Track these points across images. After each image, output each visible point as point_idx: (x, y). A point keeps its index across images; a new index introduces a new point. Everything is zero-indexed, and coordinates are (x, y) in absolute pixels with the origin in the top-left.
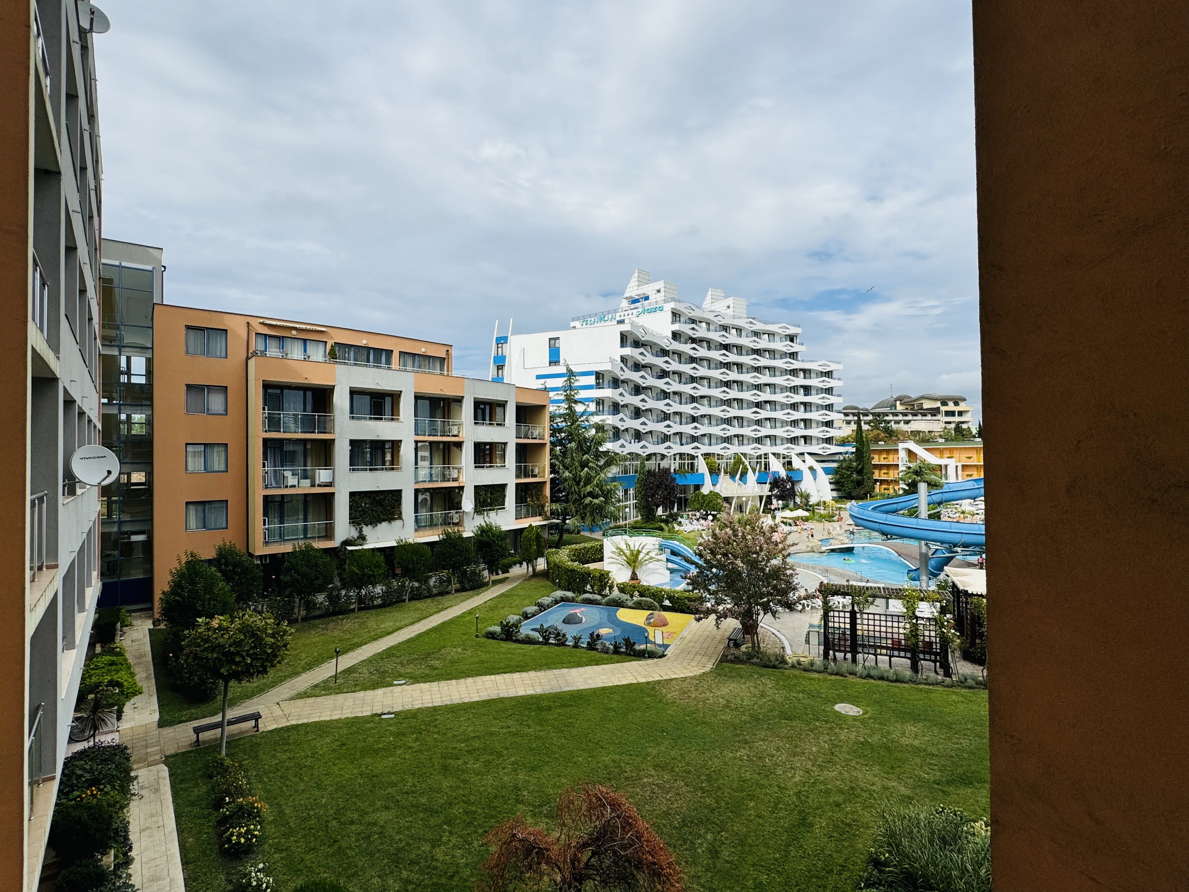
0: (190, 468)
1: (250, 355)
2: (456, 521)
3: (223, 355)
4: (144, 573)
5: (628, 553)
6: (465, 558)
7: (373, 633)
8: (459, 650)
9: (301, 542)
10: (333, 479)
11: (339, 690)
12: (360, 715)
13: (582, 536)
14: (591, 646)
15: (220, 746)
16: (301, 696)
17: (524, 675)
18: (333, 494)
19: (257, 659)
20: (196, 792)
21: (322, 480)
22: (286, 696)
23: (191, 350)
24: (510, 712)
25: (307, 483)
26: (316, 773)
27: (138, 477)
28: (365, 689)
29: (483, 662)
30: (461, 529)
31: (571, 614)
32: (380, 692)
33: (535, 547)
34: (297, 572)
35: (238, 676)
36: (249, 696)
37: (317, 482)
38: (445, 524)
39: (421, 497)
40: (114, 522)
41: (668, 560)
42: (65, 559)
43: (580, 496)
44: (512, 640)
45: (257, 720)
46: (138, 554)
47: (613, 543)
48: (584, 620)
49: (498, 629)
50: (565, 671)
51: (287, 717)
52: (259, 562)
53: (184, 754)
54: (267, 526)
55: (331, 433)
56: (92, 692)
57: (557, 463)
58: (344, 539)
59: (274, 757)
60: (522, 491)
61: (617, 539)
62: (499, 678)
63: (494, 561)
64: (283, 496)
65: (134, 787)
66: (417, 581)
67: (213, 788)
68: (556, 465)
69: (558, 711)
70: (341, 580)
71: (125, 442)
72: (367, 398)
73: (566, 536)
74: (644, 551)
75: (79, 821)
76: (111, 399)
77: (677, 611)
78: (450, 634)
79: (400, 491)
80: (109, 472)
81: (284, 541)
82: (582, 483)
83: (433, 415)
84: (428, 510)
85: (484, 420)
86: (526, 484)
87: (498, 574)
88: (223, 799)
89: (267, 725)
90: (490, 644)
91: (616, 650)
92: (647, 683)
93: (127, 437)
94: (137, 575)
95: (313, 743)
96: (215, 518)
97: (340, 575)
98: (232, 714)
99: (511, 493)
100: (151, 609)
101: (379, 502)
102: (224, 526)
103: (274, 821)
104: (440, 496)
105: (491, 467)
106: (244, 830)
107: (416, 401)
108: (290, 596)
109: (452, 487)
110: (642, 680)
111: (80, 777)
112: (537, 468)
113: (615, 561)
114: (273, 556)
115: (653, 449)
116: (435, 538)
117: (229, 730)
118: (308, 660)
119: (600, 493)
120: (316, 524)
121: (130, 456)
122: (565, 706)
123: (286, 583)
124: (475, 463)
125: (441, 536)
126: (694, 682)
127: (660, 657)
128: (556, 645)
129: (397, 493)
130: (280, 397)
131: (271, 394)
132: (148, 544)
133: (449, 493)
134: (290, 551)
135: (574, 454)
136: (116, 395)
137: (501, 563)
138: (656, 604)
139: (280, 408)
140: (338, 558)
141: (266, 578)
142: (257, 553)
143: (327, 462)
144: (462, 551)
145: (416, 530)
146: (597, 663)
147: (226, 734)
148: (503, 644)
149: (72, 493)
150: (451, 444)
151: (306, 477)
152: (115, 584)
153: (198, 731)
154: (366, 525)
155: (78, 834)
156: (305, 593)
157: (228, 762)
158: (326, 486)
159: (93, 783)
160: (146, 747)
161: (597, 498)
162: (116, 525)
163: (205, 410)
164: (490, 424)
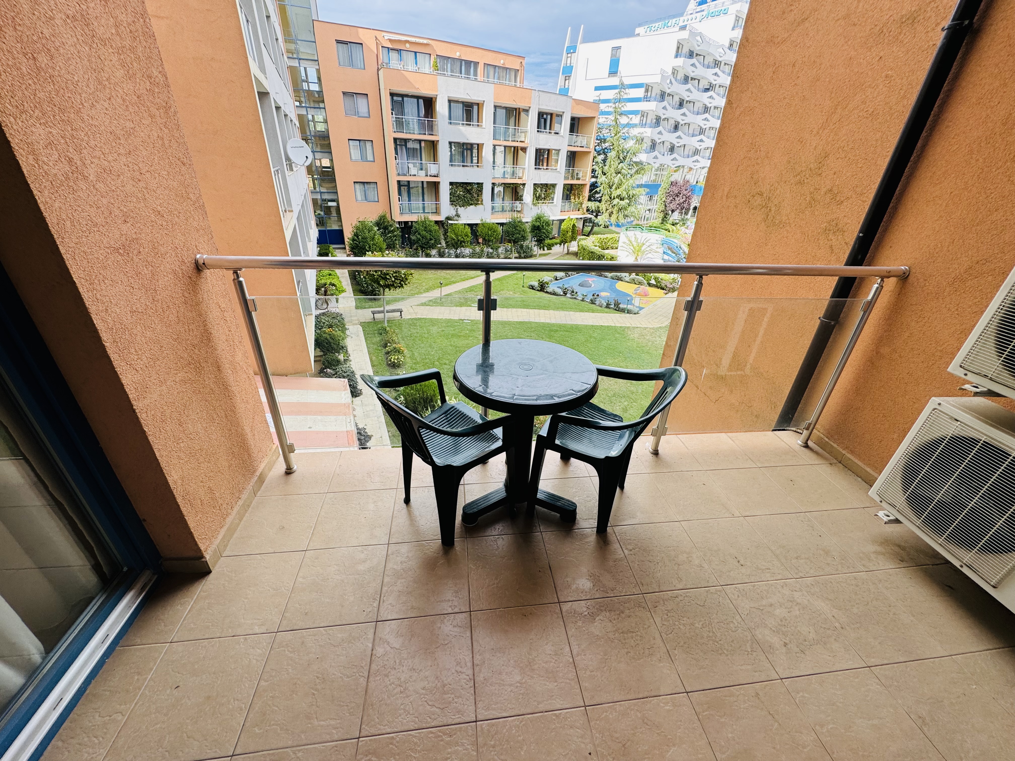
0: (353, 158)
1: (379, 67)
2: (519, 209)
3: (362, 67)
4: (339, 226)
6: (522, 236)
7: (463, 277)
8: (511, 293)
9: (422, 215)
10: (439, 172)
11: (442, 304)
12: (452, 318)
13: (610, 230)
14: (593, 302)
15: (384, 321)
16: (423, 304)
17: (547, 311)
18: (439, 183)
19: (397, 279)
20: (375, 340)
21: (432, 172)
22: (416, 304)
23: (342, 64)
24: (533, 329)
25: (423, 173)
26: (429, 341)
27: (326, 162)
28: (457, 306)
29: (524, 301)
30: (522, 215)
31: (585, 281)
32: (464, 308)
33: (570, 234)
34: (419, 234)
35: (388, 286)
36: (396, 300)
37: (429, 174)
38: (512, 211)
39: (496, 190)
40: (318, 192)
41: (664, 253)
42: (296, 208)
43: (611, 198)
44: (544, 291)
45: (401, 312)
46: (334, 214)
47: (627, 237)
48: (593, 285)
49: (536, 284)
50: (572, 313)
51: (416, 313)
52: (398, 226)
53: (368, 322)
54: (401, 202)
55: (436, 135)
56: (322, 287)
57: (597, 169)
58: (447, 216)
59: (410, 330)
60: (568, 190)
61: (631, 233)
62: (531, 311)
63: (541, 240)
64: (409, 182)
65: (347, 332)
66: (492, 248)
67: (382, 339)
68: (596, 171)
69: (561, 333)
70: (446, 243)
71: (315, 136)
72: (461, 105)
73: (595, 229)
74: (648, 244)
75: (326, 339)
76: (300, 102)
77: (658, 288)
78: (507, 283)
79: (482, 184)
80: (307, 157)
81: (412, 213)
82: (614, 187)
83: (507, 123)
84: (501, 200)
85: (545, 128)
86: (572, 185)
87: (544, 250)
88: (386, 344)
89: (406, 316)
90: (530, 292)
91: (608, 306)
92: (621, 327)
93: (315, 133)
94: (335, 227)
95: (428, 327)
96: (371, 194)
97: (445, 239)
98: (388, 308)
99: (559, 192)
100: (345, 248)
101: (469, 192)
102: (377, 200)
103: (410, 357)
104: (510, 190)
105: (547, 169)
106: (396, 357)
107: (495, 110)
108: (417, 249)
109: (518, 184)
110: (618, 325)
111: (324, 323)
112: (581, 173)
113: (624, 249)
114: (406, 223)
115: (681, 161)
116: (504, 221)
117: (387, 315)
118: (427, 287)
119: (627, 196)
120: (430, 204)
121: (319, 147)
122: (567, 331)
123: (414, 240)
124: (536, 165)
125: (508, 219)
126: (652, 331)
127: (635, 314)
128: (571, 298)
129: (480, 185)
130: (402, 104)
131: (396, 102)
132: (338, 209)
133: (516, 188)
134: (416, 220)
135: (612, 163)
136: (303, 99)
137: (546, 242)
138: (645, 282)
139: (403, 113)
140: (444, 228)
141: (403, 237)
142: (397, 220)
143: (435, 158)
144: (520, 231)
145: (492, 213)
146: (593, 311)
147: (386, 317)
148: (538, 293)
149: (292, 169)
150: (519, 148)
151: (422, 169)
152: (325, 231)
153: (374, 313)
154: (460, 207)
155: (327, 344)
156: (425, 248)
157: (388, 329)
158: (435, 176)
159: (331, 326)
160: (351, 316)
161: (623, 200)
162: (319, 194)
163: (356, 113)
164: (550, 133)
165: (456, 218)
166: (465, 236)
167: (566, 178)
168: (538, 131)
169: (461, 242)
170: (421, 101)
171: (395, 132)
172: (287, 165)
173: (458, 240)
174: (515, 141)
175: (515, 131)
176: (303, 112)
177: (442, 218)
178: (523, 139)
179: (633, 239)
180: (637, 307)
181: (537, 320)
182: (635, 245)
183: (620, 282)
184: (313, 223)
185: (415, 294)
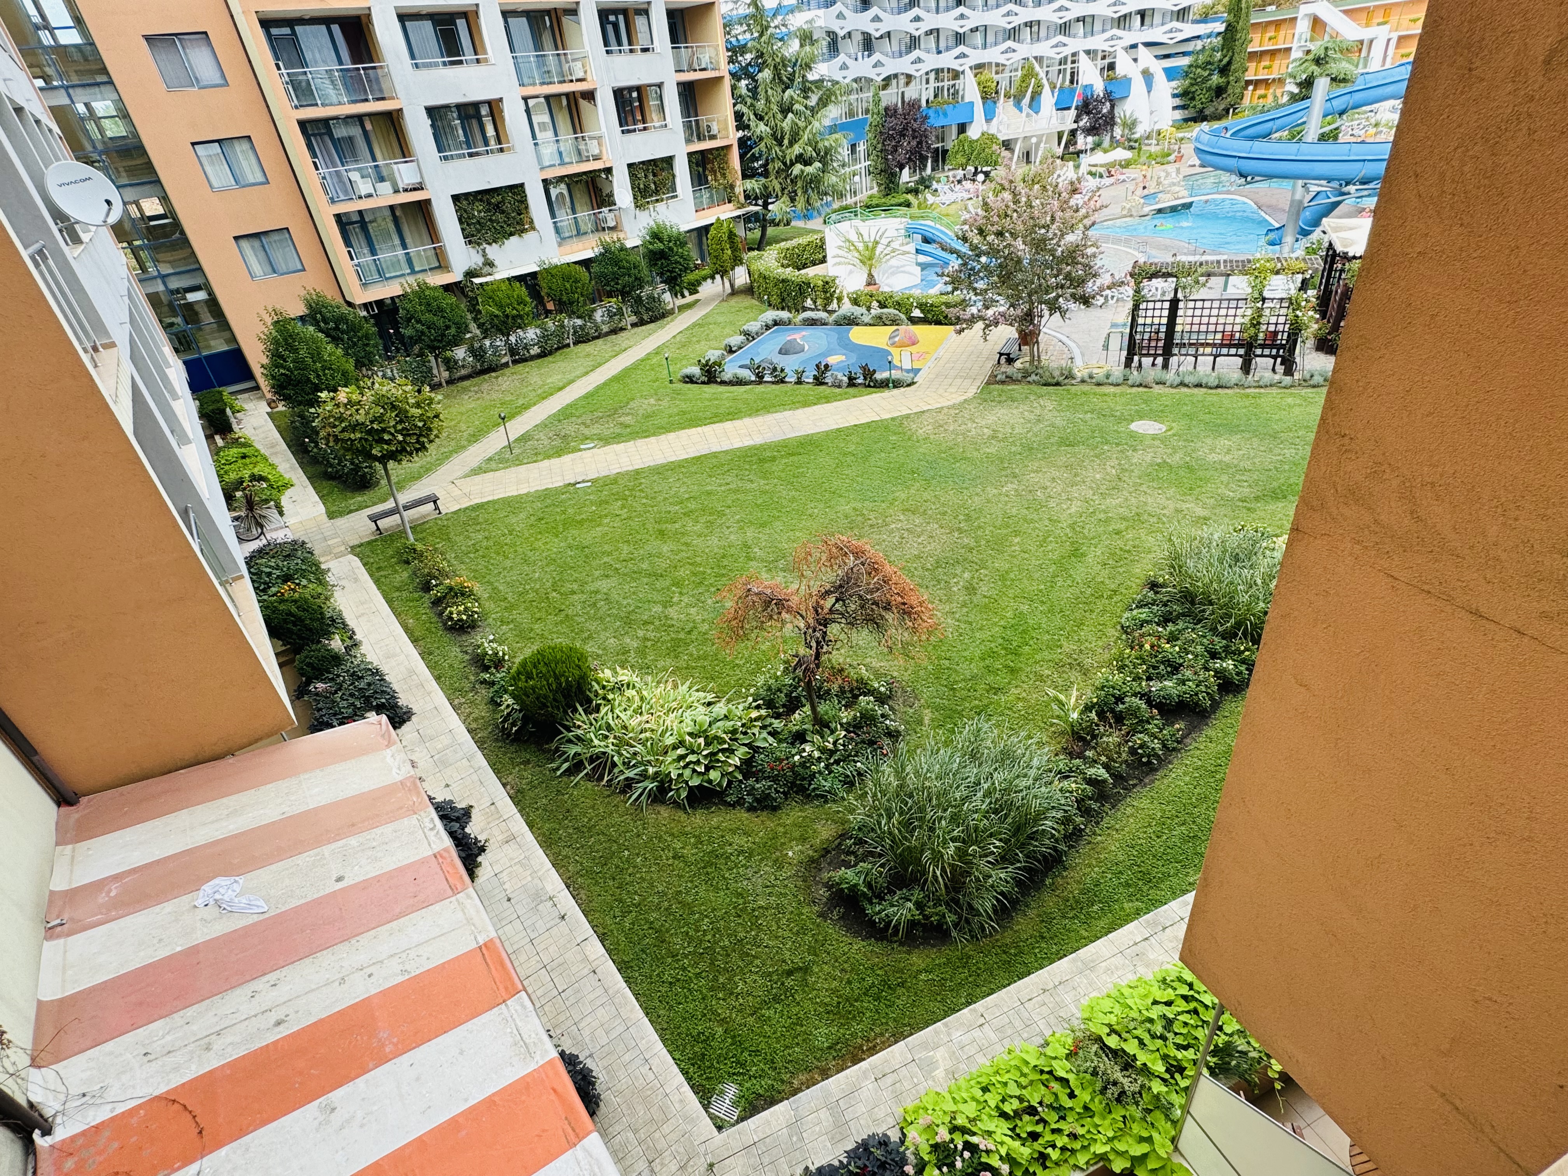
0: (215, 184)
2: (611, 224)
4: (228, 342)
5: (861, 246)
6: (636, 279)
7: (540, 391)
8: (652, 401)
9: (411, 280)
10: (422, 177)
11: (518, 461)
12: (550, 486)
13: (794, 227)
14: (819, 381)
15: (404, 531)
16: (477, 471)
17: (737, 423)
18: (428, 202)
19: (409, 435)
20: (398, 579)
21: (406, 181)
22: (460, 473)
24: (726, 468)
25: (385, 188)
26: (520, 550)
27: (152, 207)
28: (549, 457)
29: (684, 413)
30: (621, 235)
32: (567, 459)
33: (729, 252)
34: (419, 321)
35: (393, 456)
36: (417, 477)
37: (401, 186)
38: (597, 230)
39: (554, 192)
40: (155, 278)
41: (918, 251)
42: (120, 333)
43: (785, 164)
44: (716, 382)
45: (435, 502)
46: (207, 318)
47: (839, 234)
48: (806, 347)
49: (696, 370)
51: (468, 495)
52: (365, 313)
53: (369, 543)
54: (356, 261)
55: (392, 98)
56: (237, 490)
57: (745, 110)
58: (465, 268)
59: (468, 537)
60: (698, 165)
61: (845, 226)
62: (707, 430)
63: (675, 278)
64: (360, 212)
65: (330, 578)
66: (578, 317)
67: (414, 573)
68: (743, 114)
69: (784, 461)
70: (480, 326)
71: (106, 152)
72: (428, 25)
73: (771, 231)
74: (884, 241)
75: (290, 614)
76: (46, 78)
77: (930, 323)
78: (636, 382)
79: (522, 185)
80: (108, 202)
81: (387, 279)
82: (786, 142)
83: (538, 45)
84: (569, 211)
85: (620, 43)
86: (702, 152)
87: (683, 296)
88: (429, 582)
89: (448, 506)
90: (689, 389)
91: (852, 382)
92: (893, 419)
93: (104, 143)
94: (219, 346)
95: (507, 520)
96: (282, 256)
97: (475, 320)
98: (404, 498)
99: (682, 171)
100: (257, 388)
101: (497, 207)
102: (300, 267)
103: (490, 597)
104: (582, 186)
105: (645, 129)
106: (462, 608)
107: (506, 22)
108: (421, 354)
109: (595, 171)
110: (886, 416)
111: (269, 574)
112: (715, 123)
113: (843, 260)
114: (380, 303)
115: (893, 66)
116: (588, 254)
117: (408, 515)
118: (471, 431)
119: (814, 154)
120: (420, 250)
121: (124, 174)
122: (792, 455)
123: (411, 338)
124: (621, 126)
125: (596, 250)
126: (952, 412)
127: (909, 385)
128: (773, 383)
129: (518, 189)
130: (294, 40)
131: (279, 38)
132: (213, 303)
133: (593, 181)
134: (401, 293)
135: (770, 92)
136: (50, 71)
137: (685, 279)
138: (903, 316)
139: (302, 63)
140: (466, 296)
141: (383, 334)
142: (358, 301)
143: (404, 150)
144: (629, 269)
145: (560, 245)
146: (828, 400)
147: (406, 519)
148: (706, 388)
149: (76, 240)
150: (578, 96)
151: (382, 179)
152: (198, 360)
153: (374, 519)
154: (490, 244)
155: (295, 625)
156: (439, 348)
157: (419, 547)
158: (415, 189)
159: (287, 578)
160: (325, 539)
161: (810, 164)
162: (159, 281)
163: (193, 80)
164: (631, 51)
165: (487, 269)
166: (518, 304)
167: (688, 141)
168: (608, 52)
169: (514, 318)
170: (336, 28)
171: (296, 107)
172: (61, 231)
173: (507, 316)
174: (564, 82)
175: (560, 61)
176: (62, 99)
177: (456, 277)
178: (581, 75)
179: (854, 237)
180: (908, 371)
181: (726, 447)
182: (861, 248)
183: (855, 328)
184: (167, 350)
185: (451, 452)
